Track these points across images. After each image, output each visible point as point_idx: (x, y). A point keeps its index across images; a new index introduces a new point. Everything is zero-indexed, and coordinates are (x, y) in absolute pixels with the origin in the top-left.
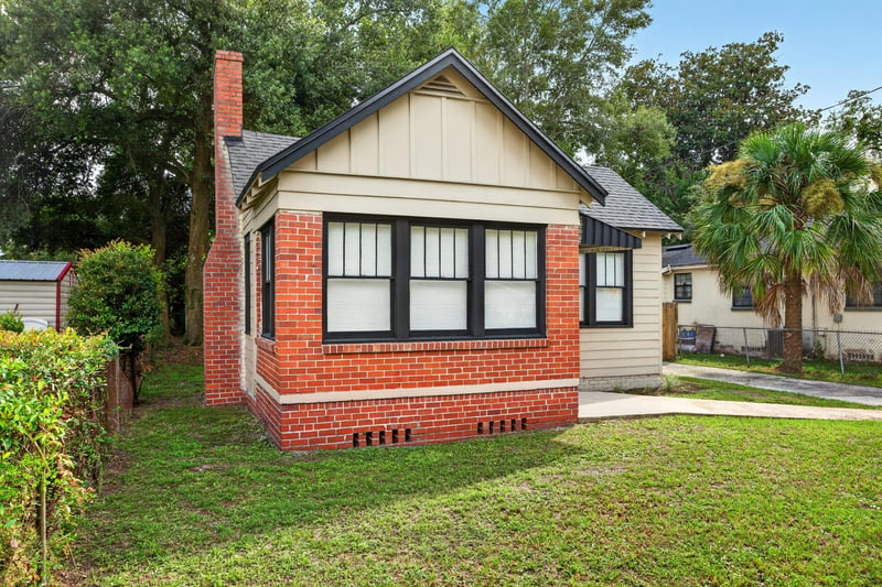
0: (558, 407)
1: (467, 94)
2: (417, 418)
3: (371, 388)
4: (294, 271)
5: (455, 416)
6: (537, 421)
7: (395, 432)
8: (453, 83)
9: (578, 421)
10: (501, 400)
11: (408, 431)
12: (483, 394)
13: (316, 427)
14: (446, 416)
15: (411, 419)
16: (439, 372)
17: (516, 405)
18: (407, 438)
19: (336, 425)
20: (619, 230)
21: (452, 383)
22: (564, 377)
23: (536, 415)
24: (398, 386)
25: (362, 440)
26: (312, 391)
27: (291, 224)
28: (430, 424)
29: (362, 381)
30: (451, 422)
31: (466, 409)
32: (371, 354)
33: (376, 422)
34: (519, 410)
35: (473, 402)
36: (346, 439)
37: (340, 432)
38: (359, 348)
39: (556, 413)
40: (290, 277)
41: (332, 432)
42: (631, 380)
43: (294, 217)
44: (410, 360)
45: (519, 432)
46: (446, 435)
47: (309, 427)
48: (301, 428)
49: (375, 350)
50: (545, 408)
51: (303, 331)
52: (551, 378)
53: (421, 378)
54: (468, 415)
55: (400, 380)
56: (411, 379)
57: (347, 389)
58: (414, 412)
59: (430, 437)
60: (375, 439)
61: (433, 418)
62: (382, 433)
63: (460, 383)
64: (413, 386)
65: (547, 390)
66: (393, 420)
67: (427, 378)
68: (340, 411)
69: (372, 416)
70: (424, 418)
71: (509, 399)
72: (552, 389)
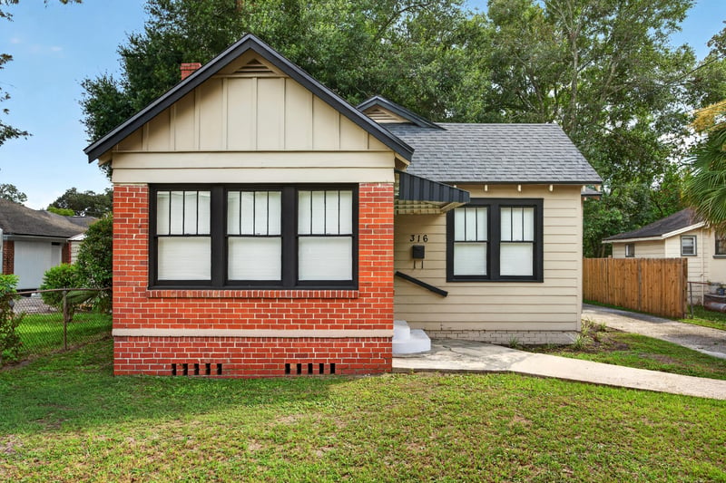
0: (370, 355)
1: (277, 72)
2: (228, 355)
3: (187, 327)
4: (124, 231)
5: (264, 356)
6: (347, 367)
7: (208, 366)
8: (264, 64)
9: (391, 370)
10: (308, 345)
11: (219, 366)
12: (290, 339)
13: (142, 356)
14: (254, 356)
15: (222, 356)
16: (247, 316)
17: (324, 350)
18: (220, 372)
19: (157, 355)
20: (442, 185)
21: (259, 327)
22: (375, 327)
23: (345, 361)
24: (210, 327)
25: (180, 370)
26: (138, 327)
27: (122, 195)
28: (240, 361)
29: (179, 321)
30: (259, 361)
31: (273, 350)
32: (186, 298)
33: (192, 356)
34: (327, 355)
35: (280, 345)
36: (166, 368)
37: (160, 361)
38: (175, 293)
39: (368, 361)
40: (122, 236)
41: (154, 361)
42: (542, 335)
43: (124, 189)
44: (220, 305)
45: (327, 376)
46: (254, 372)
47: (136, 356)
48: (129, 356)
49: (188, 296)
50: (355, 355)
51: (130, 279)
52: (360, 328)
53: (230, 321)
54: (275, 356)
55: (212, 321)
56: (221, 321)
57: (167, 327)
58: (225, 350)
59: (240, 373)
60: (191, 370)
61: (242, 356)
62: (197, 366)
63: (267, 327)
64: (224, 327)
65: (358, 339)
66: (206, 356)
67: (236, 321)
68: (161, 345)
69: (187, 350)
70: (233, 356)
71: (318, 345)
72: (363, 339)
